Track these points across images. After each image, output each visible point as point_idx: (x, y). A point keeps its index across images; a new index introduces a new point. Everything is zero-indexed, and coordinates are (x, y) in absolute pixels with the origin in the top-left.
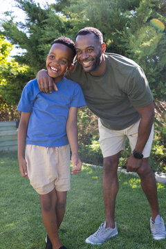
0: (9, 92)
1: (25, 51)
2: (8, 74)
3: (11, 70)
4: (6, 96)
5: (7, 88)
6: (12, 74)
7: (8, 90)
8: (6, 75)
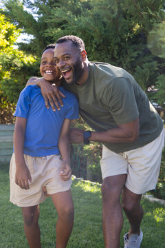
0: (12, 87)
1: (32, 37)
2: (11, 65)
3: (14, 61)
4: (7, 92)
5: (10, 83)
6: (16, 66)
7: (10, 85)
8: (8, 65)
